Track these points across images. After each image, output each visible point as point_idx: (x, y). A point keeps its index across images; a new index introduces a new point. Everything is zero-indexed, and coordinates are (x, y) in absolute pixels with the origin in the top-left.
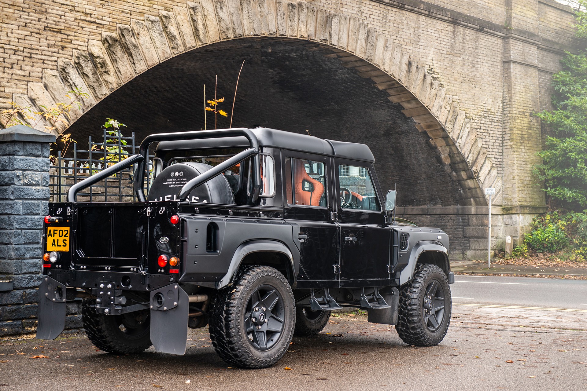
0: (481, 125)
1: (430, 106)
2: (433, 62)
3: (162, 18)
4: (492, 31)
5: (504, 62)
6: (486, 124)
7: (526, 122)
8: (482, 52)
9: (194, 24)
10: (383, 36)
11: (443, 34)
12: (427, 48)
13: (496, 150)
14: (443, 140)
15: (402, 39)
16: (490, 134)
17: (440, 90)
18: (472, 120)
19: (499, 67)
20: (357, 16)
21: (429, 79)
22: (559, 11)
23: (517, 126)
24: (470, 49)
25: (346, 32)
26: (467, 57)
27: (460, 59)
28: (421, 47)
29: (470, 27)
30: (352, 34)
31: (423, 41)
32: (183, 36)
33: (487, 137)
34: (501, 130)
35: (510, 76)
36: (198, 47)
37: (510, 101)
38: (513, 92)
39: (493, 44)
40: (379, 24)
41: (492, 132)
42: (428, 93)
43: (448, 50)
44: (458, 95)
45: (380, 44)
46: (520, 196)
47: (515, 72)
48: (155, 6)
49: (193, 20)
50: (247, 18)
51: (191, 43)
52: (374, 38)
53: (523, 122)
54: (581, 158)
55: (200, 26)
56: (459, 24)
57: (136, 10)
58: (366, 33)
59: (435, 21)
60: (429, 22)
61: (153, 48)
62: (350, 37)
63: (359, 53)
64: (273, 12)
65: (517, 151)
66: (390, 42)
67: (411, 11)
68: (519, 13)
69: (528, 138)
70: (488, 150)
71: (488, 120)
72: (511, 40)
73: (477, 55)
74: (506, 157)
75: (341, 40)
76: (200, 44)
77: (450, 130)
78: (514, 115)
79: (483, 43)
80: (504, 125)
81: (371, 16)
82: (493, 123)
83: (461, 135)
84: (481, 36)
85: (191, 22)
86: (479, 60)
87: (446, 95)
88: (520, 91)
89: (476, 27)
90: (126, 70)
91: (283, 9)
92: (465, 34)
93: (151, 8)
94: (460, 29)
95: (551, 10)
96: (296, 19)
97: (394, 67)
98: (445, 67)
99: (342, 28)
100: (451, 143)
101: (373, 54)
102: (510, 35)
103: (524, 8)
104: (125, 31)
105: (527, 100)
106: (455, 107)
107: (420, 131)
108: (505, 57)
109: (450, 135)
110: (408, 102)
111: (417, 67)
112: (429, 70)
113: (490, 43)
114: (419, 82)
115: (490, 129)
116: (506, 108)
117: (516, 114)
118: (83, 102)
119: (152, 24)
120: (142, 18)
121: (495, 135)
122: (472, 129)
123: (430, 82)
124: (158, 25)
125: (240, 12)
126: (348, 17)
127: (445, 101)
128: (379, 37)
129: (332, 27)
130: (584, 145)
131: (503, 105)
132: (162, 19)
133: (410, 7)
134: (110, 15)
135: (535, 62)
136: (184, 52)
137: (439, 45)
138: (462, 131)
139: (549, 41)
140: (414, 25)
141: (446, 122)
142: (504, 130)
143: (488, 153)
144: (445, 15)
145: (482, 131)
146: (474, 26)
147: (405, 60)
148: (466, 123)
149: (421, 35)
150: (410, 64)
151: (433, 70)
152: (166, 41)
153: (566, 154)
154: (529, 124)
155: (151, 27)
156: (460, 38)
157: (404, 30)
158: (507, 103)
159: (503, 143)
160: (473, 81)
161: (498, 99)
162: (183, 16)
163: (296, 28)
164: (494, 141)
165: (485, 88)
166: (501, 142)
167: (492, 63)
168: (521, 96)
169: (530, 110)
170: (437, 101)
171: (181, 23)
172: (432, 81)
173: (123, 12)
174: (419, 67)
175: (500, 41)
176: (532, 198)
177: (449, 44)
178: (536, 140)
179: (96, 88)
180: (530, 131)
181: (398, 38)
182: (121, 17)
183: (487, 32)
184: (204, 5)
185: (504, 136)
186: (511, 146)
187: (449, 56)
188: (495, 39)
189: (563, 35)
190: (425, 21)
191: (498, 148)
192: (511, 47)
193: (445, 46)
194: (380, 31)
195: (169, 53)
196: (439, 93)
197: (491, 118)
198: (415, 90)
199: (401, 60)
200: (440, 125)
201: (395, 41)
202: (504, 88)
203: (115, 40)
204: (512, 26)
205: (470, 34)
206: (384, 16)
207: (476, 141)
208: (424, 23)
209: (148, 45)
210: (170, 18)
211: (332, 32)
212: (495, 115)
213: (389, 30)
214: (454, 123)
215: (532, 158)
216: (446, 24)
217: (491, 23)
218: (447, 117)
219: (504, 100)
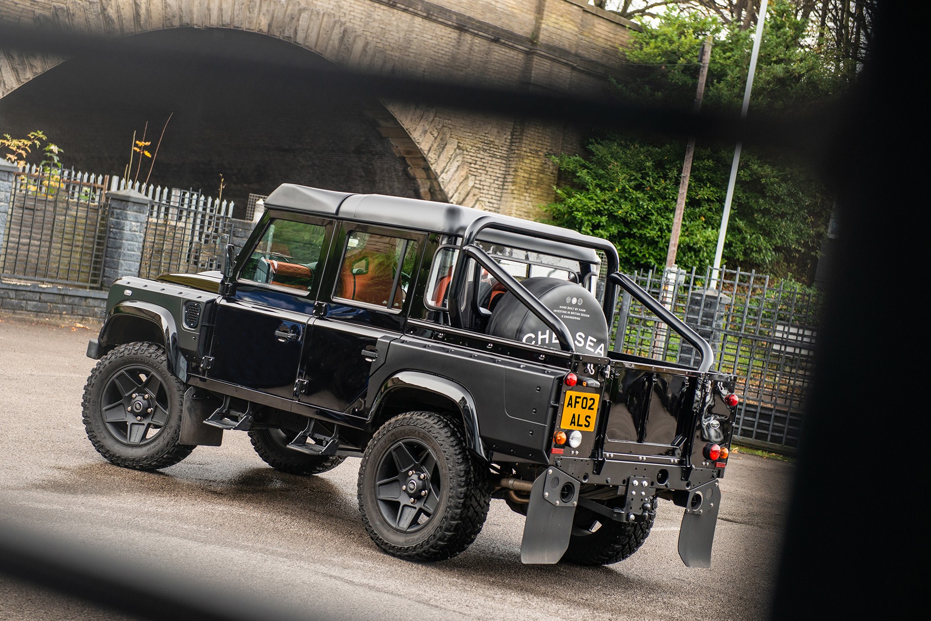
0: (477, 159)
2: (425, 75)
4: (511, 44)
5: (523, 84)
6: (484, 159)
7: (538, 164)
8: (493, 68)
10: (362, 38)
11: (443, 41)
12: (418, 57)
13: (493, 193)
14: (423, 171)
15: (387, 44)
16: (487, 171)
17: (428, 110)
18: (465, 152)
20: (333, 12)
22: (613, 25)
23: (524, 168)
24: (477, 63)
25: (316, 29)
26: (472, 72)
28: (411, 54)
29: (481, 36)
30: (324, 32)
32: (122, 20)
33: (483, 175)
34: (504, 169)
36: (137, 33)
37: (521, 134)
38: (526, 124)
39: (511, 59)
40: (360, 23)
41: (491, 170)
44: (451, 118)
45: (358, 48)
49: (136, 4)
52: (351, 40)
53: (533, 163)
54: (589, 220)
56: (466, 31)
58: (342, 32)
59: (434, 25)
60: (427, 25)
62: (320, 36)
63: (329, 55)
65: (518, 199)
66: (372, 45)
67: (404, 10)
68: (552, 25)
69: (537, 183)
70: (482, 191)
71: (488, 154)
72: (536, 57)
73: (486, 71)
74: (504, 203)
75: (309, 38)
77: (432, 161)
78: (523, 153)
79: (496, 57)
80: (510, 162)
81: (352, 13)
82: (494, 159)
83: (447, 168)
84: (496, 47)
87: (436, 118)
89: (490, 36)
92: (473, 43)
94: (468, 37)
95: (602, 23)
96: (256, 10)
99: (311, 25)
100: (432, 177)
101: (347, 58)
102: (535, 51)
103: (561, 19)
105: (544, 135)
106: (444, 133)
107: (398, 156)
108: (525, 76)
109: (433, 167)
113: (506, 57)
115: (489, 165)
116: (515, 142)
117: (525, 152)
118: (5, 84)
119: (89, 4)
121: (494, 174)
122: (464, 162)
124: (95, 6)
126: (322, 12)
127: (433, 124)
128: (357, 40)
129: (300, 22)
130: (593, 205)
131: (513, 138)
133: (403, 7)
137: (436, 54)
138: (449, 164)
139: (592, 61)
140: (406, 28)
141: (429, 151)
142: (507, 169)
143: (481, 195)
144: (448, 18)
145: (477, 166)
146: (486, 35)
147: (388, 69)
148: (457, 155)
149: (415, 40)
152: (101, 24)
153: (572, 212)
154: (541, 166)
155: (87, 8)
156: (466, 49)
157: (391, 33)
158: (516, 136)
159: (503, 185)
161: (507, 129)
163: (255, 21)
164: (492, 181)
166: (501, 183)
168: (537, 130)
169: (546, 149)
170: (422, 122)
175: (521, 54)
177: (449, 55)
178: (548, 187)
179: (19, 71)
180: (541, 176)
181: (382, 42)
183: (504, 43)
185: (507, 176)
186: (512, 190)
187: (448, 70)
188: (515, 53)
189: (614, 57)
190: (421, 23)
191: (496, 190)
192: (534, 66)
193: (444, 57)
194: (359, 32)
196: (426, 113)
197: (492, 152)
200: (421, 153)
201: (378, 45)
204: (540, 40)
205: (479, 44)
207: (466, 178)
208: (419, 26)
211: (299, 28)
212: (499, 149)
213: (371, 31)
214: (440, 153)
215: (537, 209)
216: (449, 30)
217: (512, 33)
218: (432, 145)
219: (514, 131)
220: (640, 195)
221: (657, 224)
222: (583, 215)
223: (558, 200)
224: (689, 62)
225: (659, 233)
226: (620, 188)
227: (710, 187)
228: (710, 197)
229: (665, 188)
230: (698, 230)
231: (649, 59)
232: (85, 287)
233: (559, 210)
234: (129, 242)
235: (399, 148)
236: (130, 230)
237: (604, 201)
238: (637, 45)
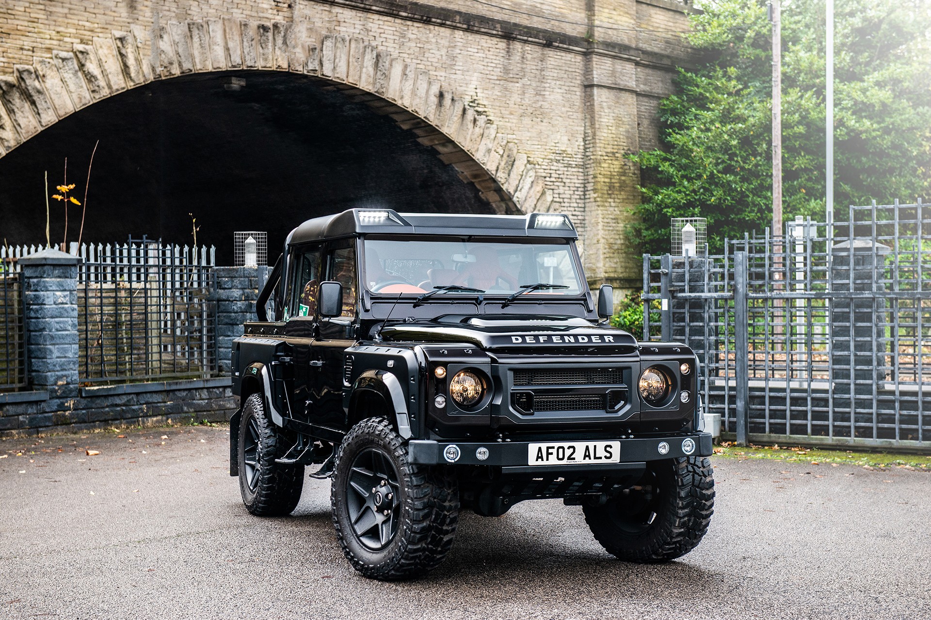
0: (551, 172)
1: (473, 151)
2: (477, 91)
3: (78, 53)
4: (565, 46)
5: (586, 87)
6: (559, 170)
7: (618, 166)
8: (551, 74)
9: (122, 60)
10: (400, 61)
11: (491, 53)
12: (467, 73)
13: (575, 205)
14: (495, 193)
15: (430, 64)
16: (565, 183)
17: (488, 128)
18: (537, 166)
19: (578, 93)
20: (360, 36)
21: (470, 114)
22: (671, 13)
23: (602, 173)
24: (533, 71)
25: (344, 58)
26: (529, 83)
27: (517, 85)
28: (457, 72)
29: (532, 42)
30: (354, 60)
31: (461, 64)
32: (107, 75)
33: (561, 188)
34: (582, 178)
35: (593, 105)
36: (130, 88)
37: (593, 138)
38: (597, 126)
39: (569, 62)
40: (395, 45)
41: (569, 181)
42: (470, 132)
43: (500, 74)
44: (515, 133)
45: (396, 71)
46: (607, 265)
47: (600, 100)
48: (66, 39)
49: (121, 55)
50: (199, 47)
51: (119, 84)
52: (387, 64)
53: (612, 166)
55: (131, 62)
56: (515, 39)
57: (40, 46)
58: (375, 57)
59: (478, 37)
60: (470, 38)
61: (64, 93)
62: (351, 64)
63: (365, 85)
64: (237, 38)
65: (602, 206)
66: (412, 67)
67: (441, 25)
68: (607, 20)
69: (620, 187)
70: (563, 204)
71: (563, 165)
72: (594, 56)
73: (544, 78)
74: (589, 214)
75: (337, 68)
76: (132, 84)
77: (503, 181)
78: (599, 157)
79: (552, 63)
80: (587, 170)
81: (382, 35)
82: (570, 169)
83: (520, 186)
84: (550, 52)
85: (119, 57)
86: (548, 85)
87: (498, 135)
88: (607, 124)
89: (541, 41)
90: (27, 123)
91: (251, 33)
92: (524, 51)
93: (61, 42)
94: (518, 46)
95: (658, 12)
96: (270, 45)
97: (417, 101)
98: (495, 97)
99: (338, 54)
100: (506, 197)
101: (386, 85)
102: (592, 50)
103: (614, 12)
104: (25, 73)
105: (619, 136)
106: (510, 150)
107: (465, 182)
108: (587, 79)
109: (504, 188)
110: (444, 145)
111: (453, 100)
112: (472, 102)
113: (563, 61)
114: (456, 118)
115: (565, 176)
116: (589, 148)
117: (602, 155)
119: (63, 61)
120: (49, 55)
121: (573, 185)
122: (537, 177)
123: (472, 118)
124: (71, 63)
125: (189, 40)
126: (348, 39)
127: (496, 142)
128: (394, 63)
129: (324, 52)
130: (682, 198)
131: (586, 144)
132: (76, 56)
133: (439, 21)
134: (5, 54)
135: (632, 84)
136: (109, 96)
137: (485, 68)
138: (521, 181)
139: (656, 54)
140: (447, 44)
141: (497, 171)
142: (586, 177)
143: (563, 208)
144: (492, 27)
145: (553, 179)
146: (537, 40)
147: (435, 90)
148: (528, 170)
149: (458, 55)
150: (441, 96)
151: (476, 102)
152: (83, 82)
154: (621, 168)
155: (61, 66)
156: (518, 58)
157: (431, 51)
158: (589, 141)
159: (585, 195)
160: (538, 114)
161: (577, 135)
162: (107, 49)
163: (270, 57)
164: (572, 192)
165: (556, 122)
166: (582, 193)
167: (567, 88)
168: (610, 132)
169: (623, 149)
170: (483, 142)
171: (104, 60)
172: (476, 116)
173: (22, 49)
174: (455, 98)
175: (579, 58)
176: (626, 268)
177: (501, 66)
178: (632, 189)
180: (623, 178)
181: (423, 62)
182: (19, 56)
183: (558, 47)
184: (136, 34)
185: (587, 185)
186: (595, 198)
187: (502, 82)
188: (572, 55)
189: (678, 45)
190: (463, 37)
191: (578, 201)
192: (595, 66)
193: (495, 69)
194: (395, 54)
195: (88, 97)
196: (487, 131)
197: (566, 162)
198: (449, 129)
199: (427, 91)
200: (488, 174)
201: (419, 66)
202: (586, 120)
203: (11, 86)
204: (596, 38)
205: (532, 51)
206: (402, 34)
207: (543, 193)
208: (461, 40)
209: (59, 89)
210: (88, 54)
211: (324, 59)
212: (573, 157)
213: (409, 52)
214: (510, 171)
215: (625, 214)
216: (495, 40)
217: (565, 35)
218: (499, 164)
219: (585, 137)
220: (731, 178)
221: (755, 205)
222: (673, 210)
223: (645, 200)
224: (758, 34)
225: (759, 214)
226: (708, 174)
227: (805, 156)
228: (807, 165)
229: (757, 165)
230: (800, 203)
231: (715, 39)
232: (13, 390)
233: (648, 210)
234: (57, 320)
235: (465, 173)
236: (55, 303)
237: (694, 191)
238: (700, 28)
